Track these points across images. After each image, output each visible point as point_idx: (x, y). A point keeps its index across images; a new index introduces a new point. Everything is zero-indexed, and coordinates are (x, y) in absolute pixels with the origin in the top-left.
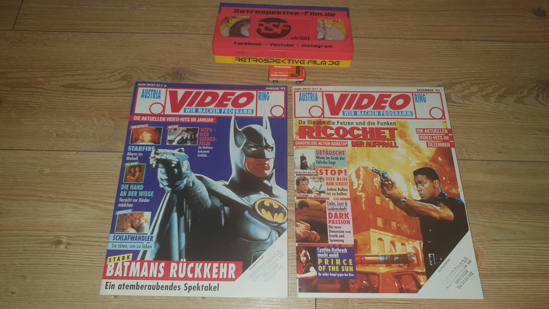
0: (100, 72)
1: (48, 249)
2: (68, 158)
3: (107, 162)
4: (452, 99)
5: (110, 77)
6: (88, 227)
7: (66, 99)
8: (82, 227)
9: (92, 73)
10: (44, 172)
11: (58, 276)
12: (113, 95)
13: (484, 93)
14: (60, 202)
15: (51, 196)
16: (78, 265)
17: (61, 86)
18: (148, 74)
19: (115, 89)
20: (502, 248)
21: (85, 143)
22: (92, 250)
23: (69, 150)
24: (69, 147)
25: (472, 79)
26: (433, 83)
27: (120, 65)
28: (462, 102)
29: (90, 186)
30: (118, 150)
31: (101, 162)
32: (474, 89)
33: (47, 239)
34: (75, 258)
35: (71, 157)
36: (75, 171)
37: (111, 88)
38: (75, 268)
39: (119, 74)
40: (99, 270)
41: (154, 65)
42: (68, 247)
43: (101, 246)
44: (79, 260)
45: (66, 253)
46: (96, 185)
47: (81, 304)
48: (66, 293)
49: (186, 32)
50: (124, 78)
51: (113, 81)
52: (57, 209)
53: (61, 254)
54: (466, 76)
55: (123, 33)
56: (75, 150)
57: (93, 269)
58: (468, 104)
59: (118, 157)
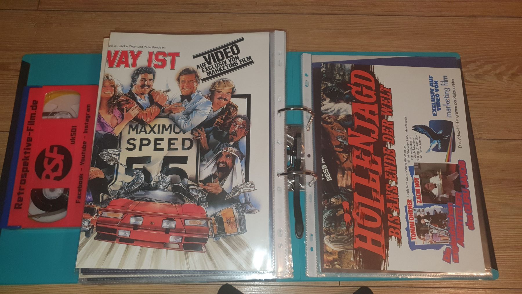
4: (466, 78)
13: (498, 71)
20: (508, 222)
25: (486, 57)
32: (488, 67)
49: (206, 10)
54: (480, 55)
55: (145, 12)
58: (481, 83)
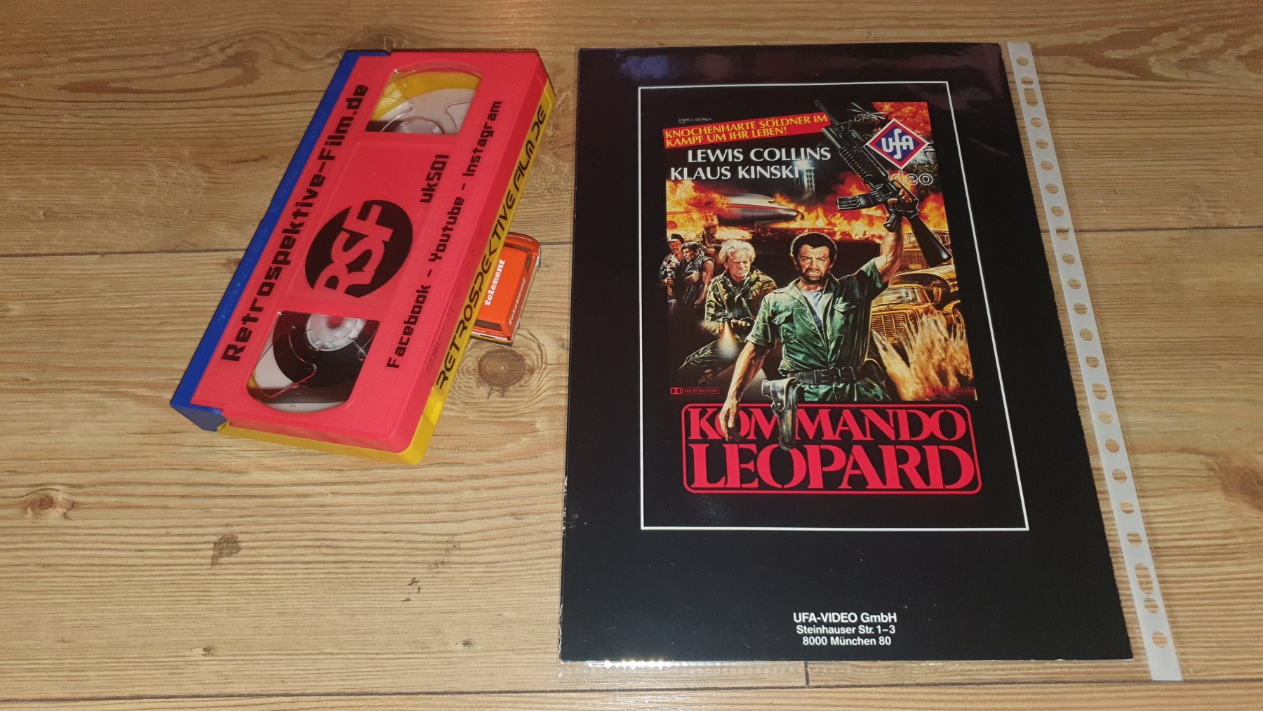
0: (167, 48)
1: (14, 523)
2: (78, 272)
3: (188, 278)
4: (1154, 70)
5: (196, 59)
6: (128, 457)
7: (75, 120)
8: (113, 456)
9: (150, 53)
10: (9, 314)
11: (37, 597)
12: (204, 104)
13: (1245, 50)
14: (50, 391)
15: (25, 375)
16: (98, 565)
17: (61, 88)
18: (299, 46)
19: (209, 89)
21: (125, 232)
22: (140, 521)
23: (79, 251)
24: (80, 244)
25: (1205, 15)
26: (1095, 32)
27: (223, 28)
28: (1185, 78)
29: (138, 344)
30: (217, 247)
31: (171, 279)
32: (1214, 41)
33: (11, 494)
34: (90, 545)
35: (83, 270)
36: (97, 306)
37: (198, 86)
38: (92, 574)
39: (222, 50)
40: (160, 575)
41: (317, 23)
42: (71, 513)
43: (165, 507)
44: (102, 549)
45: (66, 531)
46: (154, 340)
47: (103, 675)
48: (60, 645)
50: (234, 61)
51: (208, 69)
52: (45, 411)
53: (51, 534)
54: (1186, 10)
56: (97, 250)
57: (141, 573)
58: (1202, 82)
59: (217, 264)
